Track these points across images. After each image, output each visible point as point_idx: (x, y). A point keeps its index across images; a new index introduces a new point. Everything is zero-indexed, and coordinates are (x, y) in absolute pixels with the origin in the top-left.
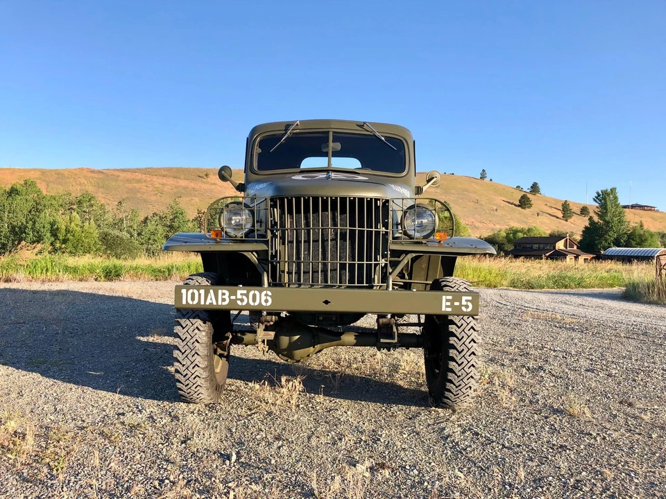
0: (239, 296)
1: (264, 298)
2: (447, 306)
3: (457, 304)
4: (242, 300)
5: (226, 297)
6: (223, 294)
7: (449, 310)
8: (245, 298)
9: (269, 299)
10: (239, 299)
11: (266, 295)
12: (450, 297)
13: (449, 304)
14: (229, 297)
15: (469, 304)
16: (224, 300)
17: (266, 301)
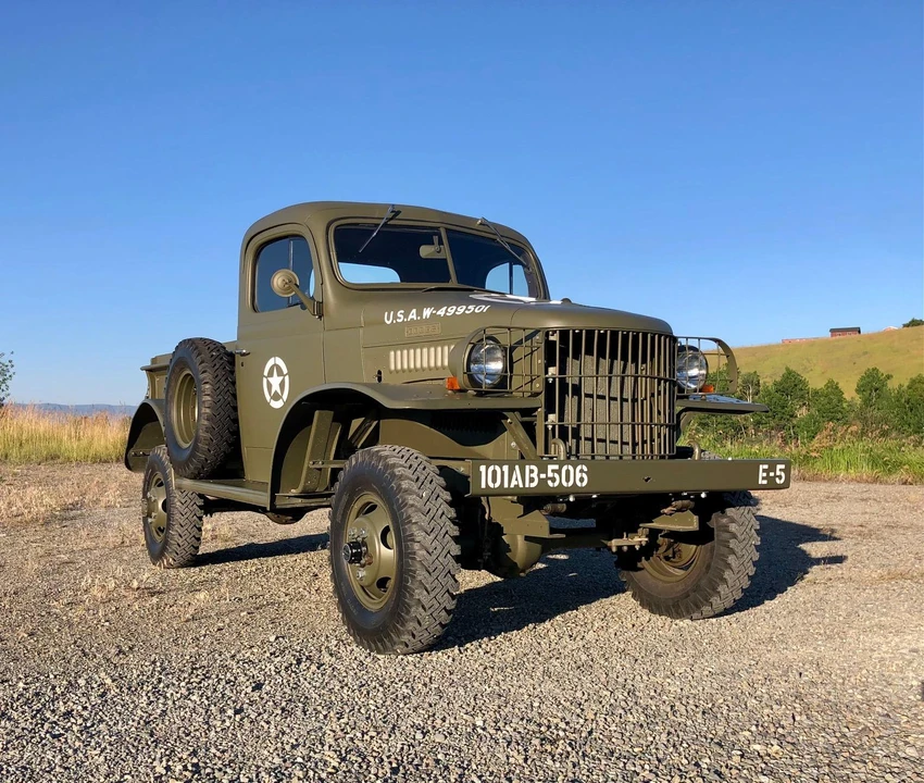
0: (550, 474)
1: (578, 475)
2: (763, 478)
3: (772, 474)
4: (553, 480)
5: (535, 475)
6: (532, 471)
7: (765, 482)
8: (556, 476)
9: (585, 476)
10: (550, 478)
11: (582, 471)
12: (766, 467)
13: (765, 475)
14: (538, 475)
15: (783, 474)
16: (532, 480)
17: (582, 480)
